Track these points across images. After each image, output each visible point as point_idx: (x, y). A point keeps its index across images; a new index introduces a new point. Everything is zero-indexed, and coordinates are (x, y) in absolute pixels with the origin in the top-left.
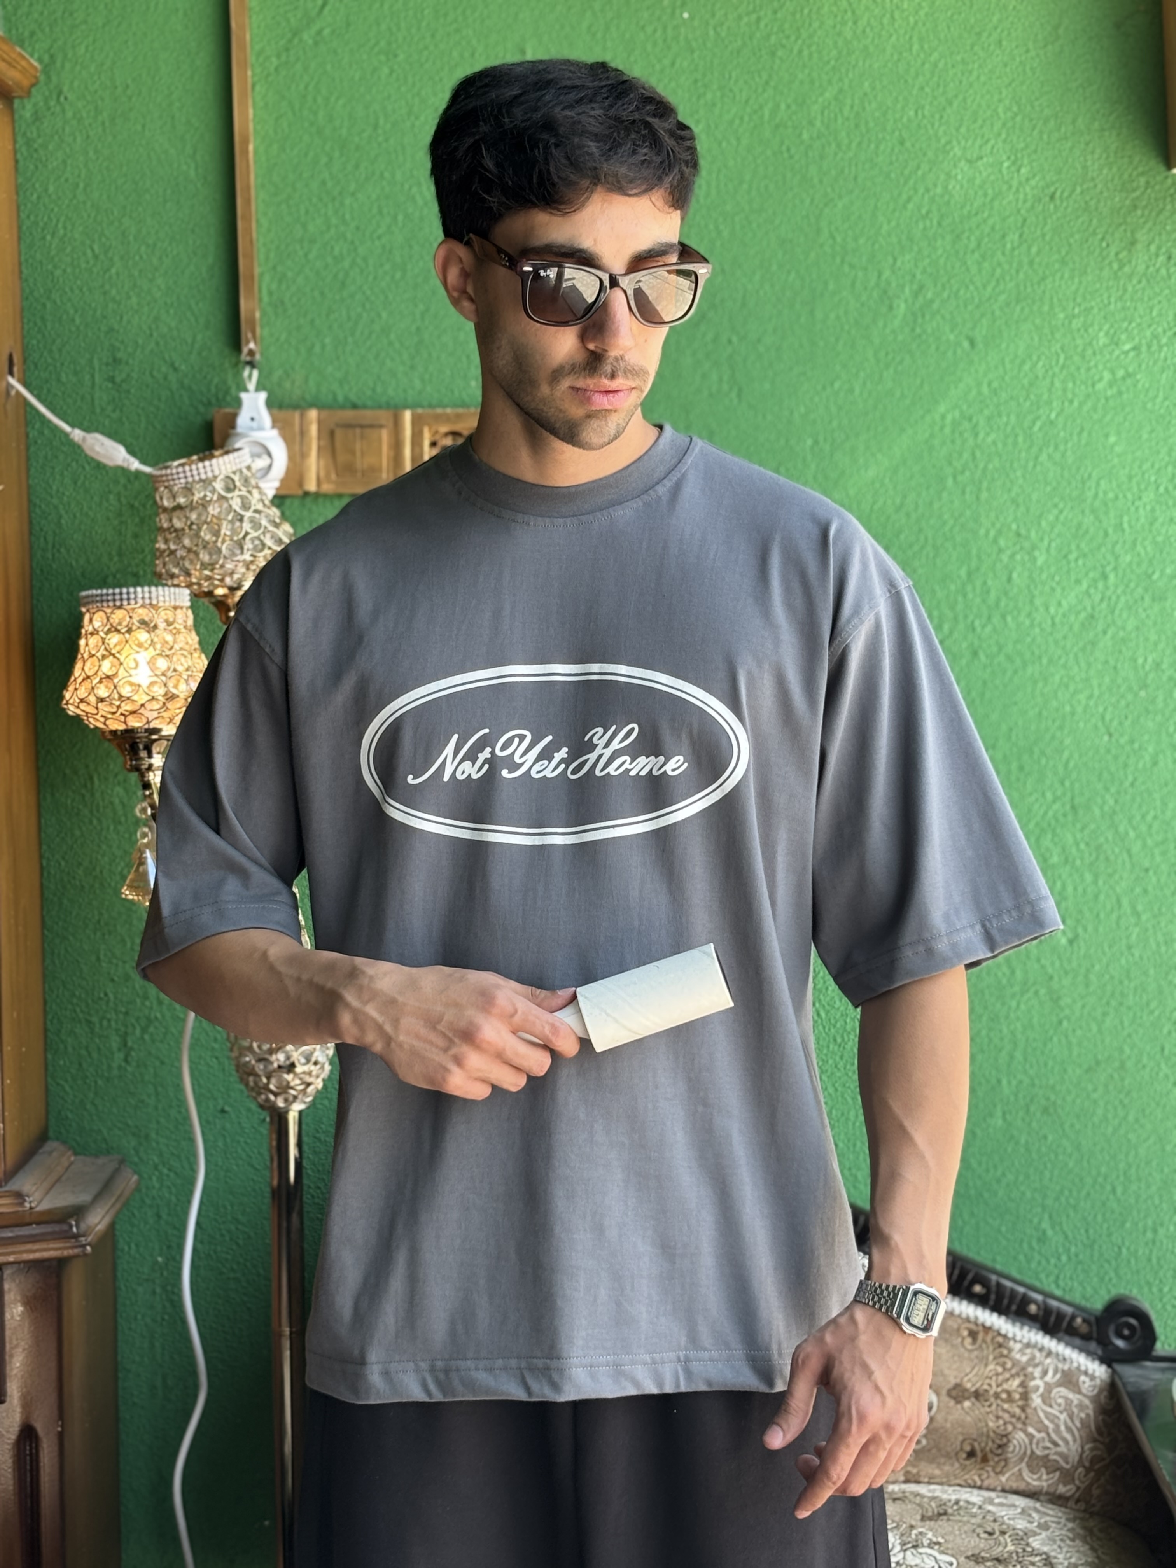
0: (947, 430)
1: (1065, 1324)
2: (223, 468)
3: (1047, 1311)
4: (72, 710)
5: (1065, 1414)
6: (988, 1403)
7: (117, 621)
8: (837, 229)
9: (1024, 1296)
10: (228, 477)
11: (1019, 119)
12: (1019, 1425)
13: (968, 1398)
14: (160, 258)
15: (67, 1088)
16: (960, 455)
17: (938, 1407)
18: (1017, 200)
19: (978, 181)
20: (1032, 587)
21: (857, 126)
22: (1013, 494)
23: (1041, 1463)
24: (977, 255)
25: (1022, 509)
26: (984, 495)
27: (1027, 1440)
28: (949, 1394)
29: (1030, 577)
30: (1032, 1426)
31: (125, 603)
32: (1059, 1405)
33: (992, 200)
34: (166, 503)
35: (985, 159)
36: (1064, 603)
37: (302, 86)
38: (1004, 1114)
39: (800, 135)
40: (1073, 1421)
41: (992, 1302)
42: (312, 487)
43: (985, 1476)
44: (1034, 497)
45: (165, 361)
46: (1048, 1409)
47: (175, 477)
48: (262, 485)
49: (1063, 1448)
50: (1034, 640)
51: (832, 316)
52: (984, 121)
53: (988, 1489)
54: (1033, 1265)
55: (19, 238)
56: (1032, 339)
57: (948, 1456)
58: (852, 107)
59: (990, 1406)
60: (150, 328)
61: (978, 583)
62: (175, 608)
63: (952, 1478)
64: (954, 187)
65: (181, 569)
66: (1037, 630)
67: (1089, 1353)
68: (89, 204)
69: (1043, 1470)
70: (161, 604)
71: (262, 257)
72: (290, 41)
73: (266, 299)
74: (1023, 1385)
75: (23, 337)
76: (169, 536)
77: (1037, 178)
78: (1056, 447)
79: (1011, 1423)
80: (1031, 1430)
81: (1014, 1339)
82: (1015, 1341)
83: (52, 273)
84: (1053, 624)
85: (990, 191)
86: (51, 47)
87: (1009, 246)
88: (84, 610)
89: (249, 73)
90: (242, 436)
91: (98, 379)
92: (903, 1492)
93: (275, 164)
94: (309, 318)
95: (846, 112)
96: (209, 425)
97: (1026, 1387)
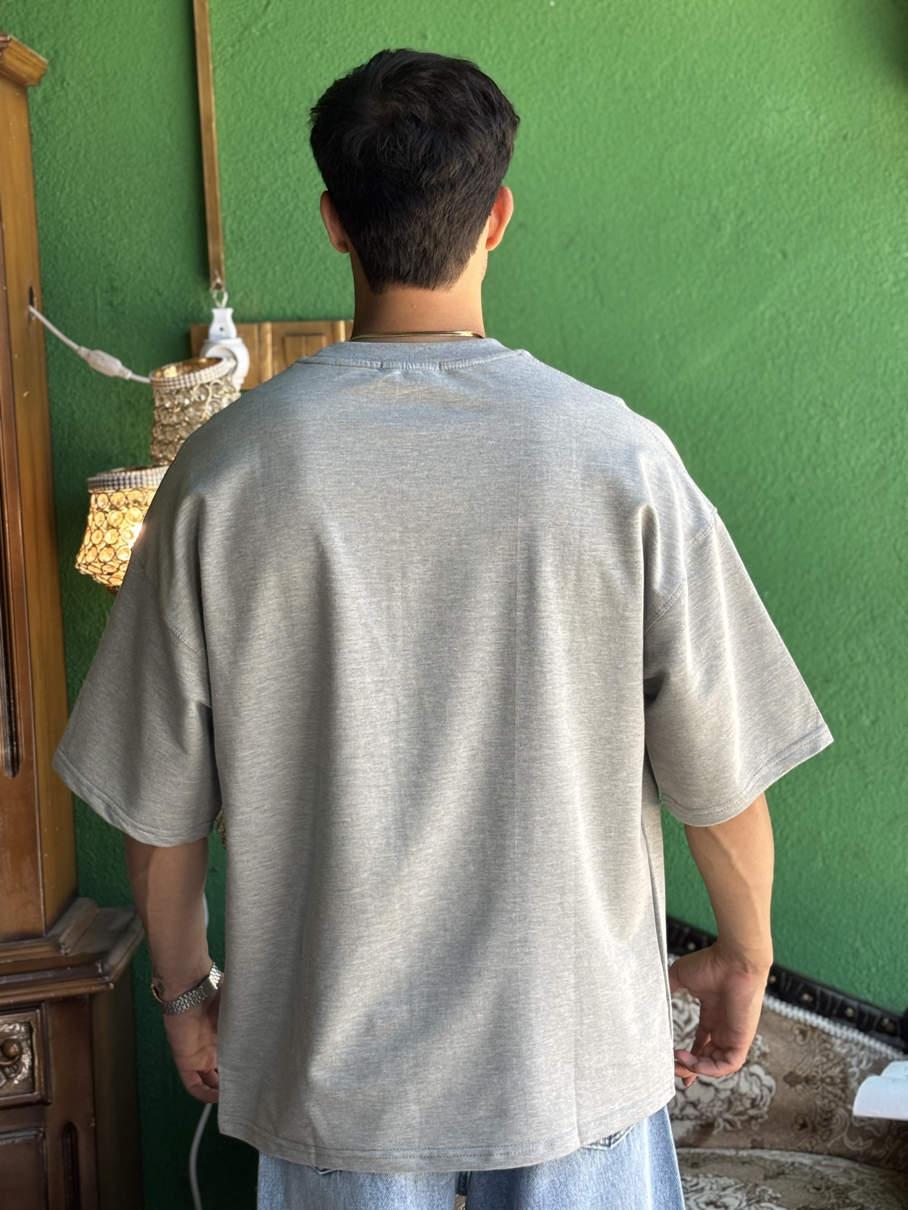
0: (766, 324)
1: (875, 1024)
3: (861, 1013)
4: (83, 570)
6: (815, 1087)
7: (116, 501)
8: (675, 168)
9: (843, 1002)
11: (817, 77)
12: (841, 1103)
13: (800, 1083)
14: (145, 207)
15: (92, 855)
16: (777, 343)
17: (777, 1090)
18: (817, 141)
19: (786, 127)
20: (836, 445)
21: (689, 87)
22: (819, 373)
23: (858, 1132)
24: (786, 186)
25: (827, 384)
26: (797, 374)
27: (847, 1115)
28: (785, 1079)
29: (835, 438)
31: (122, 487)
33: (798, 141)
35: (791, 110)
36: (862, 457)
37: (252, 69)
38: (824, 858)
39: (645, 95)
41: (817, 1008)
43: (814, 1143)
44: (836, 374)
45: (152, 288)
50: (838, 487)
51: (673, 237)
52: (790, 79)
53: (817, 1153)
54: (850, 975)
55: (35, 195)
56: (832, 250)
57: (785, 1127)
58: (685, 71)
59: (817, 1088)
60: (139, 263)
61: (794, 443)
63: (788, 1145)
64: (767, 132)
66: (841, 479)
67: (894, 1046)
68: (89, 167)
69: (860, 1138)
70: (150, 487)
71: (225, 204)
72: (242, 34)
73: (229, 237)
74: (843, 1071)
75: (40, 272)
77: (833, 123)
78: (853, 335)
79: (834, 1101)
81: (835, 1036)
82: (837, 1038)
83: (61, 222)
84: (854, 474)
85: (796, 135)
86: (55, 44)
87: (811, 178)
88: (91, 491)
89: (210, 61)
90: (213, 344)
91: (99, 303)
92: (750, 1156)
93: (233, 131)
94: (263, 251)
95: (680, 75)
96: (187, 337)
97: (845, 1073)
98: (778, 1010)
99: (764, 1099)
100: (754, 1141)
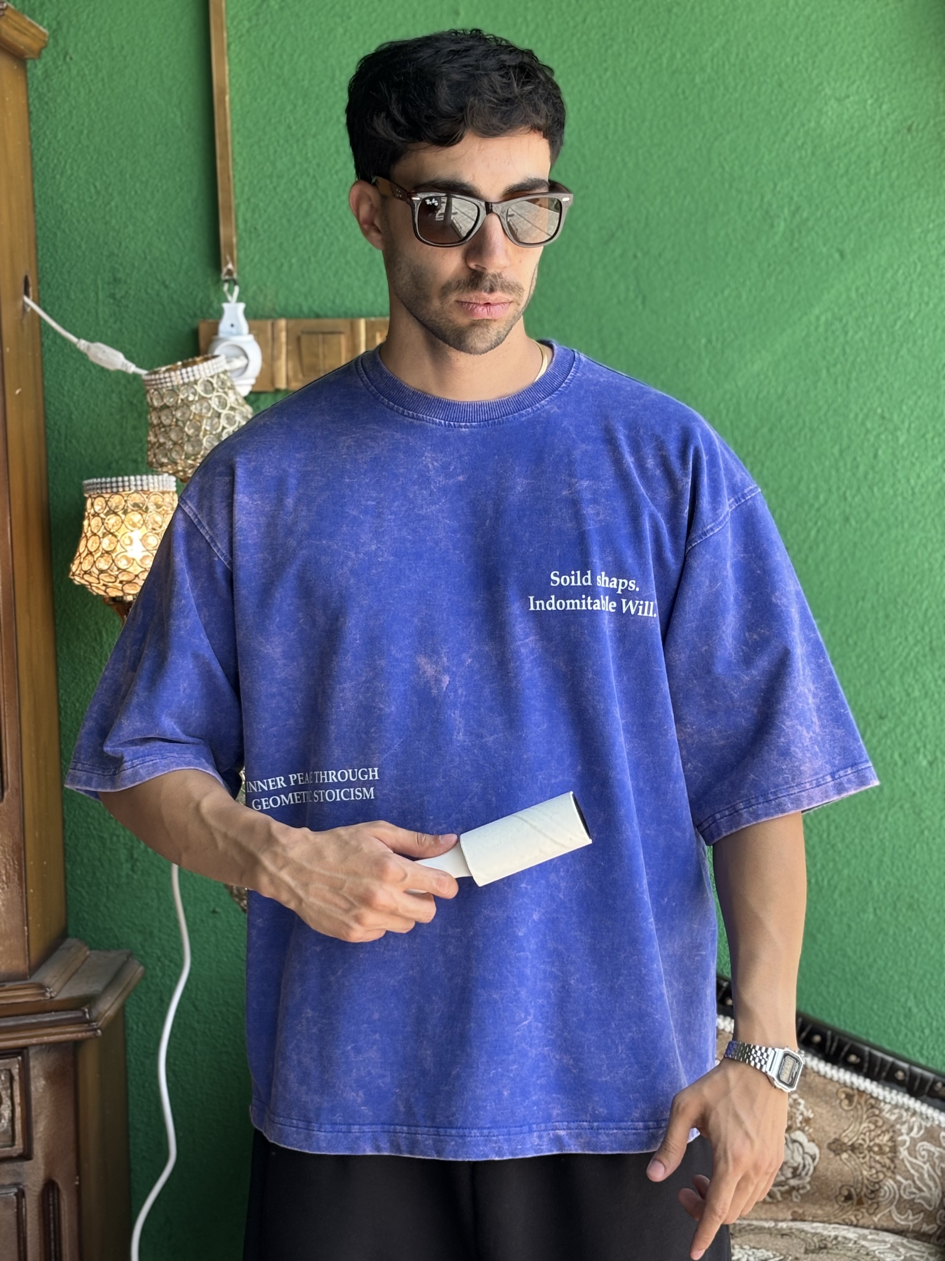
0: (821, 329)
1: (927, 1088)
2: (202, 373)
3: (912, 1077)
4: (78, 580)
5: (928, 1165)
6: (862, 1155)
7: (114, 505)
8: (725, 159)
9: (893, 1064)
10: (208, 381)
11: (880, 63)
12: (889, 1174)
13: (846, 1151)
14: (152, 193)
15: (84, 893)
16: (833, 350)
17: (821, 1158)
18: (880, 133)
19: (845, 117)
20: (895, 462)
21: (742, 71)
22: (878, 383)
23: (908, 1206)
24: (845, 180)
25: (886, 395)
26: (854, 384)
27: (895, 1186)
28: (829, 1147)
29: (893, 454)
30: (900, 1175)
31: (121, 489)
32: (923, 1157)
33: (858, 133)
34: (156, 403)
35: (852, 98)
36: (923, 475)
37: (270, 45)
38: (875, 910)
39: (693, 80)
40: (934, 1171)
41: (865, 1070)
42: (282, 384)
43: (859, 1217)
44: (897, 385)
45: (158, 281)
46: (914, 1161)
47: (163, 381)
48: (238, 384)
49: (926, 1194)
50: (897, 507)
51: (722, 233)
52: (851, 65)
53: (863, 1227)
54: (901, 1038)
55: (33, 178)
56: (893, 251)
57: (828, 1198)
58: (737, 55)
59: (864, 1158)
60: (144, 252)
61: (849, 460)
62: (163, 493)
63: (832, 1218)
64: (825, 122)
65: (169, 459)
66: (900, 499)
68: (92, 148)
69: (910, 1212)
70: (151, 490)
71: (238, 190)
73: (241, 226)
74: (892, 1139)
75: (37, 260)
76: (158, 432)
77: (896, 113)
78: (915, 342)
79: (882, 1172)
80: (899, 1178)
81: (884, 1101)
82: (885, 1103)
83: (61, 207)
84: (913, 493)
85: (856, 125)
86: (58, 15)
87: (873, 171)
88: (87, 495)
89: (225, 35)
90: (224, 340)
91: (101, 296)
92: (791, 1229)
93: (248, 112)
94: (278, 242)
95: (732, 59)
96: (195, 333)
97: (894, 1141)
98: (822, 1072)
99: (807, 1167)
100: (794, 1213)
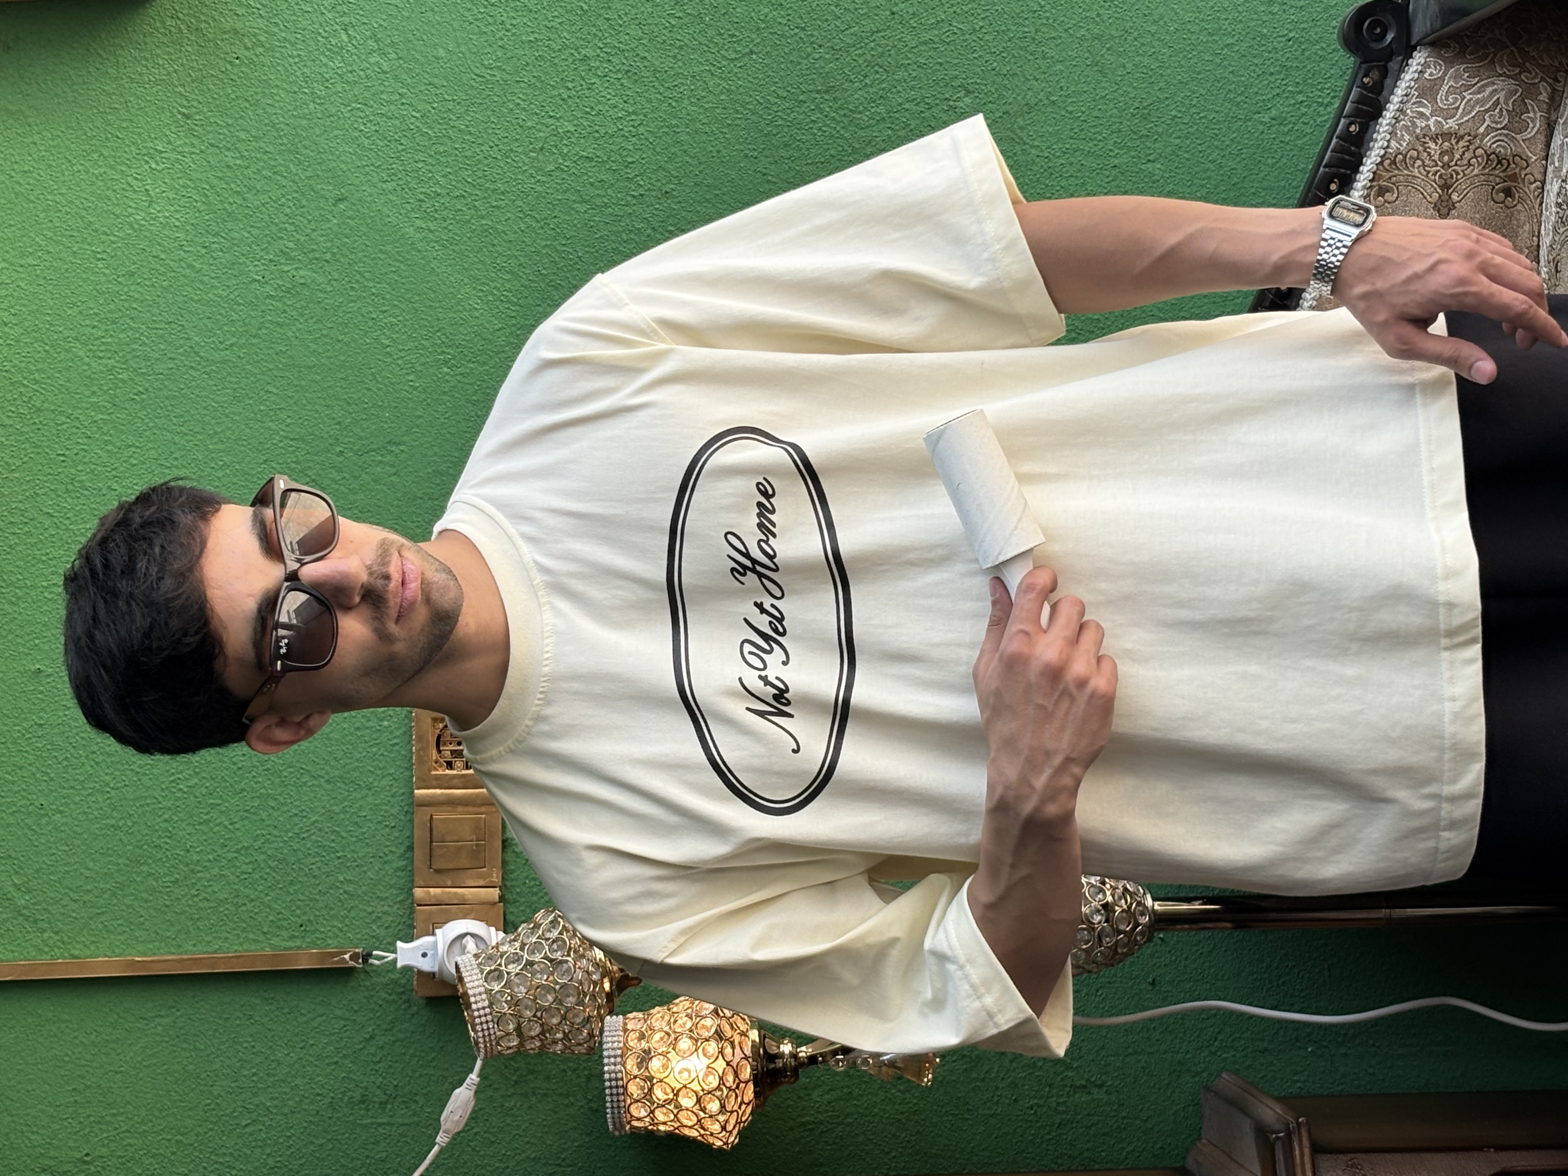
0: (432, 225)
1: (1371, 96)
2: (476, 983)
3: (1356, 114)
4: (733, 1139)
5: (1465, 94)
6: (1454, 176)
7: (639, 1092)
8: (220, 342)
9: (1341, 138)
10: (487, 976)
11: (104, 153)
12: (1477, 142)
13: (1449, 196)
14: (254, 1053)
15: (1130, 1148)
16: (458, 211)
18: (191, 153)
19: (171, 196)
21: (114, 322)
23: (1517, 119)
24: (249, 196)
25: (514, 146)
27: (1493, 134)
29: (586, 137)
30: (1478, 128)
31: (620, 1083)
32: (1456, 100)
33: (191, 180)
34: (515, 1043)
37: (74, 906)
40: (1472, 86)
41: (1349, 172)
42: (495, 893)
43: (1532, 178)
44: (501, 133)
45: (364, 1047)
46: (1460, 110)
47: (486, 1033)
48: (494, 944)
49: (1502, 95)
52: (108, 189)
53: (1545, 174)
54: (1309, 131)
58: (94, 327)
59: (1458, 174)
60: (329, 1064)
61: (593, 191)
62: (625, 1030)
64: (177, 219)
65: (583, 1027)
66: (641, 129)
67: (1401, 70)
68: (198, 1129)
69: (1522, 117)
70: (621, 1045)
72: (26, 918)
73: (298, 944)
74: (1434, 139)
76: (549, 1040)
77: (168, 133)
79: (1474, 151)
80: (1482, 130)
81: (1386, 148)
82: (1388, 147)
83: (273, 1168)
84: (634, 113)
85: (182, 182)
86: (33, 1170)
87: (238, 162)
89: (60, 961)
90: (440, 966)
91: (383, 1120)
93: (156, 933)
94: (317, 897)
95: (99, 333)
96: (431, 1001)
97: (1437, 135)
